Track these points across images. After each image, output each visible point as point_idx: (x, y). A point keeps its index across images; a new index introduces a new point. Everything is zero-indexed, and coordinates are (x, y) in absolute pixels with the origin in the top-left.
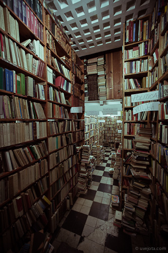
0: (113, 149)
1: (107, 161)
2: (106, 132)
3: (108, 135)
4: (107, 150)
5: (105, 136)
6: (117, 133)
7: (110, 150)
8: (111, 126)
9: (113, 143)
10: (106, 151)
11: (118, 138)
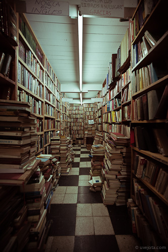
0: (82, 146)
1: (79, 163)
2: (72, 124)
3: (75, 128)
4: (75, 148)
5: (70, 130)
6: (87, 124)
7: (80, 148)
8: (78, 116)
9: (81, 139)
10: (74, 150)
11: (89, 131)
